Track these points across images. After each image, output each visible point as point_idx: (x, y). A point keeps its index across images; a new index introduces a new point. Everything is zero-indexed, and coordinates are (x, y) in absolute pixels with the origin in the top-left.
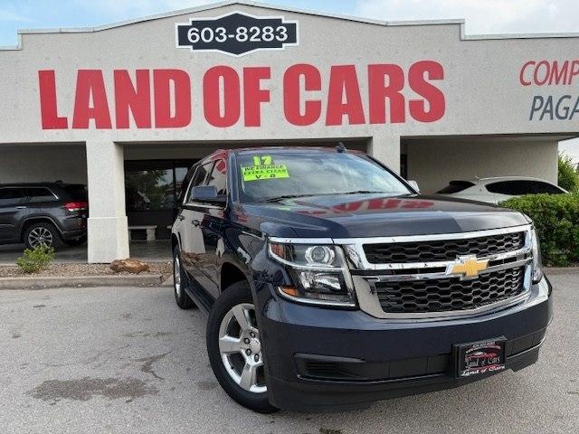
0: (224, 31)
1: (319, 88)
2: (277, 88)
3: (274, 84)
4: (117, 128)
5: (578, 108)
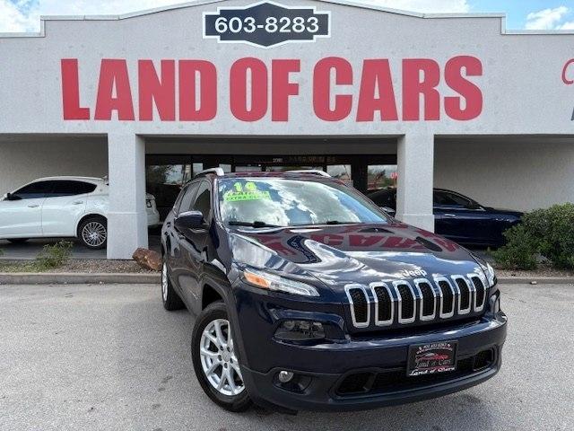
0: (253, 21)
1: (350, 82)
2: (307, 81)
3: (304, 78)
4: (140, 120)
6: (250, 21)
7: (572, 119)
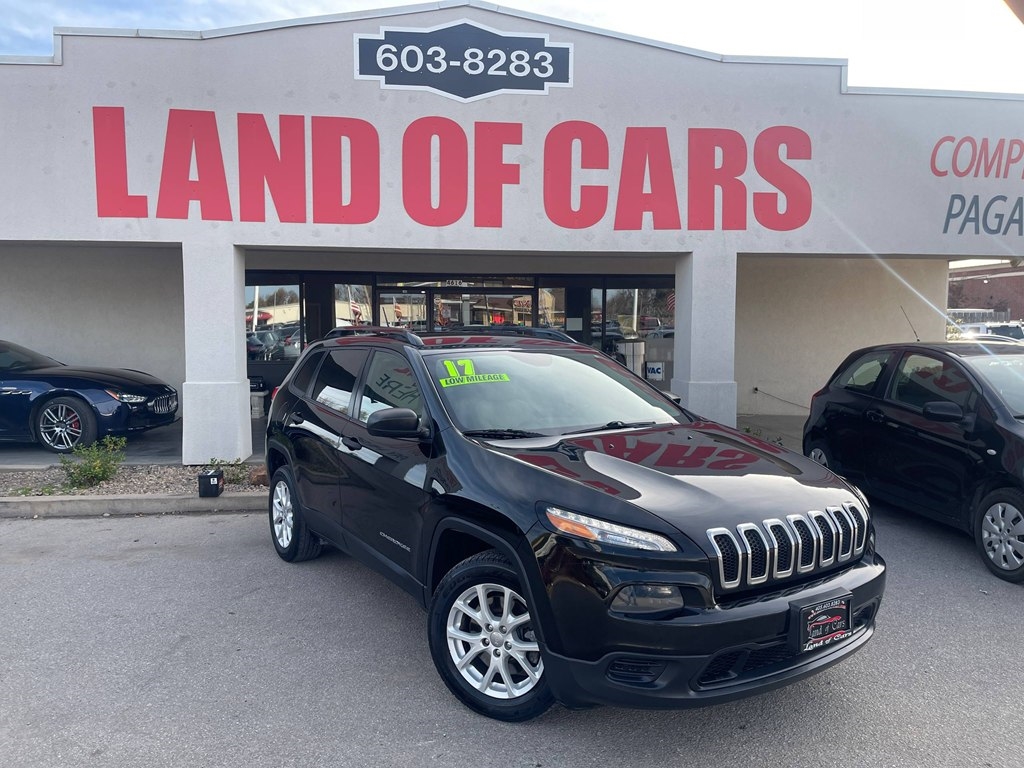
0: (443, 53)
1: (604, 165)
2: (533, 161)
3: (527, 156)
4: (242, 220)
5: (1016, 217)
6: (437, 54)
7: (945, 231)
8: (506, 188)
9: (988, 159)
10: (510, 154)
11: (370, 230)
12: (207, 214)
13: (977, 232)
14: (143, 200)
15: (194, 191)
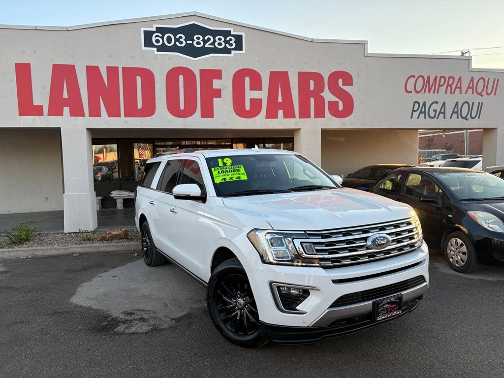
0: (184, 37)
1: (260, 89)
2: (227, 87)
3: (224, 84)
4: (90, 116)
5: (442, 111)
6: (181, 37)
7: (411, 118)
8: (215, 99)
9: (430, 85)
10: (216, 84)
11: (152, 120)
12: (73, 114)
13: (425, 118)
14: (41, 107)
15: (66, 103)
